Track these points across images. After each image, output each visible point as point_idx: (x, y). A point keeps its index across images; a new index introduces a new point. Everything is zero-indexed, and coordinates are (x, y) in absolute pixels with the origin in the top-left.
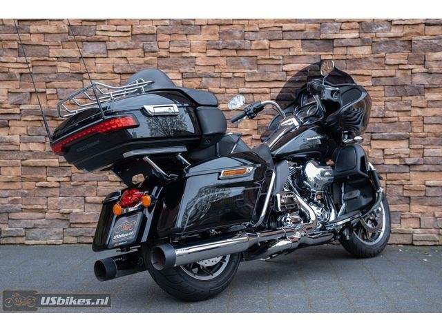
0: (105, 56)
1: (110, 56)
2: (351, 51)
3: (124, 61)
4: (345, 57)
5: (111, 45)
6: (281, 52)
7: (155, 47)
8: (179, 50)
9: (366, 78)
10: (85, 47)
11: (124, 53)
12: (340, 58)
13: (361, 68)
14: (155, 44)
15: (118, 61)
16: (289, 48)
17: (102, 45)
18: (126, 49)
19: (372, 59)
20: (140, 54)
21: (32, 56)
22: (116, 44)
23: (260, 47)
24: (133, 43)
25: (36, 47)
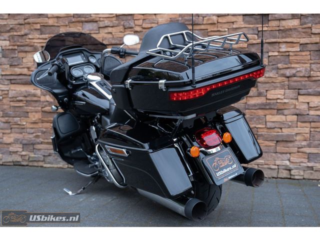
0: (98, 32)
1: (101, 32)
2: (284, 23)
3: (110, 36)
4: (278, 29)
5: (101, 24)
6: (226, 26)
7: (132, 24)
8: (149, 26)
9: (295, 45)
10: (84, 26)
11: (110, 30)
12: (273, 29)
13: (291, 37)
14: (132, 22)
15: (106, 35)
16: (233, 23)
17: (95, 24)
18: (112, 27)
19: (300, 30)
20: (122, 30)
21: (49, 34)
22: (105, 23)
23: (210, 22)
24: (117, 22)
25: (52, 27)
